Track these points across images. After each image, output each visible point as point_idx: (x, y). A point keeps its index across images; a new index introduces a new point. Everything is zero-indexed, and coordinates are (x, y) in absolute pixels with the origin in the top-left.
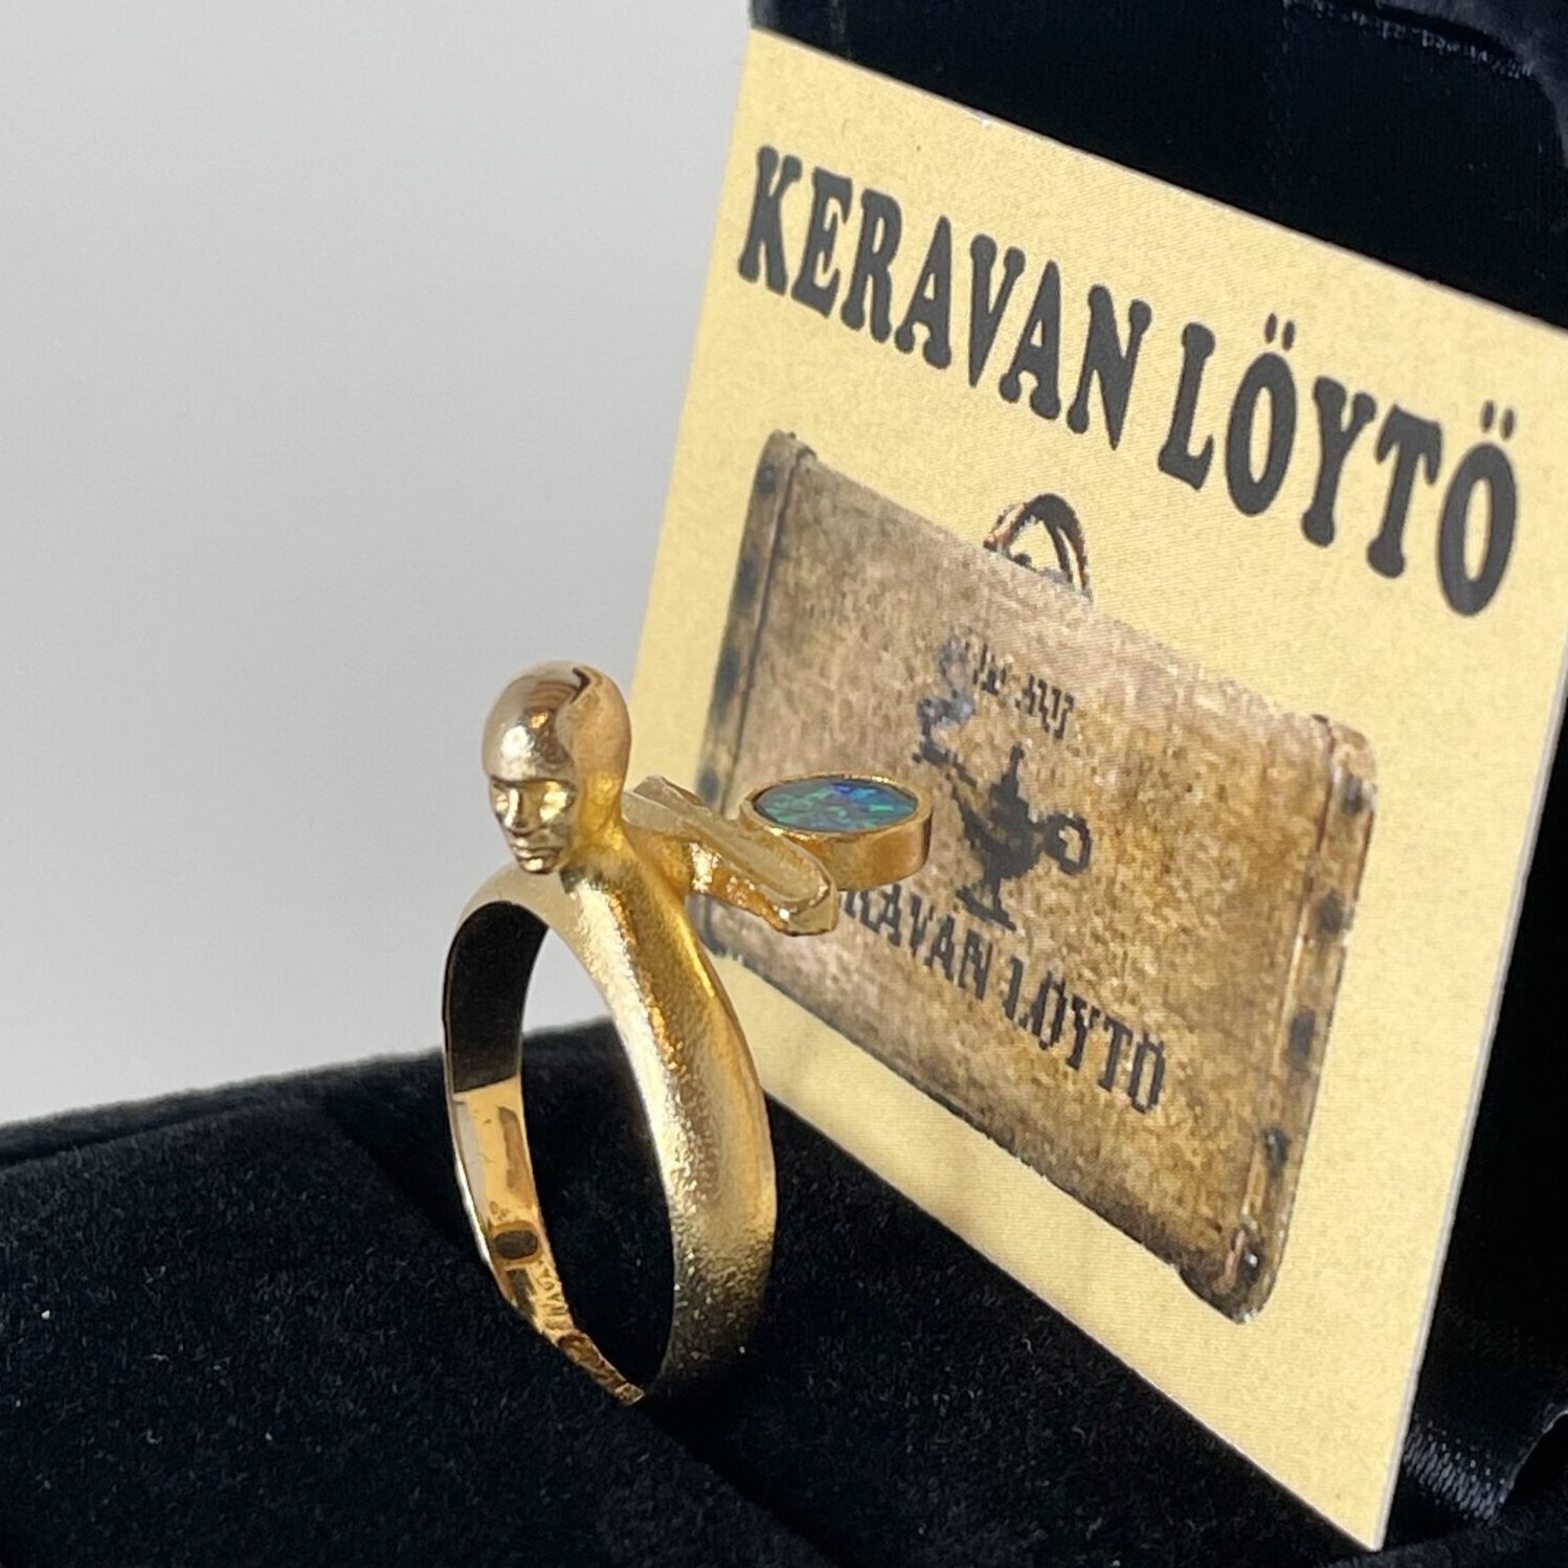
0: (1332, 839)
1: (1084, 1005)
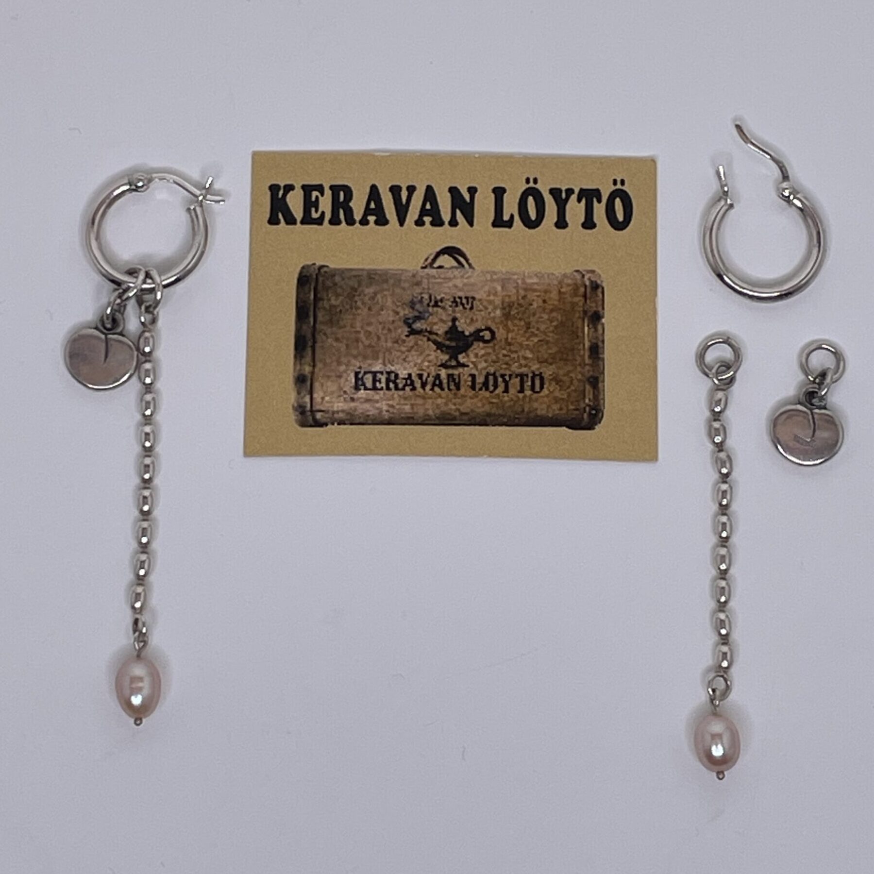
0: (590, 299)
1: (506, 375)
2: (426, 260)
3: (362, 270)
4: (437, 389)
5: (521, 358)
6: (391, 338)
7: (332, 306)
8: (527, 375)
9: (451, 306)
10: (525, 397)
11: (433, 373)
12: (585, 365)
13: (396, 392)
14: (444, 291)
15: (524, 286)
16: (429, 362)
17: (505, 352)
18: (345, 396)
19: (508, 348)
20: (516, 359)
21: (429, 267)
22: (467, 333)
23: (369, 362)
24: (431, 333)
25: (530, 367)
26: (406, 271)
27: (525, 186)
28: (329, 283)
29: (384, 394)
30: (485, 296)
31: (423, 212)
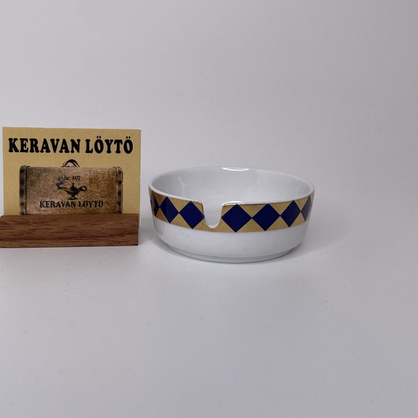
2: (64, 164)
3: (42, 167)
4: (68, 207)
5: (95, 196)
6: (52, 190)
7: (31, 180)
8: (98, 202)
9: (72, 179)
10: (97, 208)
11: (66, 201)
12: (116, 198)
13: (54, 208)
14: (70, 174)
15: (97, 172)
16: (65, 198)
17: (90, 194)
18: (37, 209)
19: (91, 192)
20: (94, 196)
21: (64, 166)
22: (78, 188)
23: (45, 198)
24: (65, 188)
25: (99, 199)
26: (57, 168)
27: (96, 139)
28: (30, 172)
29: (50, 209)
30: (83, 176)
31: (62, 148)
